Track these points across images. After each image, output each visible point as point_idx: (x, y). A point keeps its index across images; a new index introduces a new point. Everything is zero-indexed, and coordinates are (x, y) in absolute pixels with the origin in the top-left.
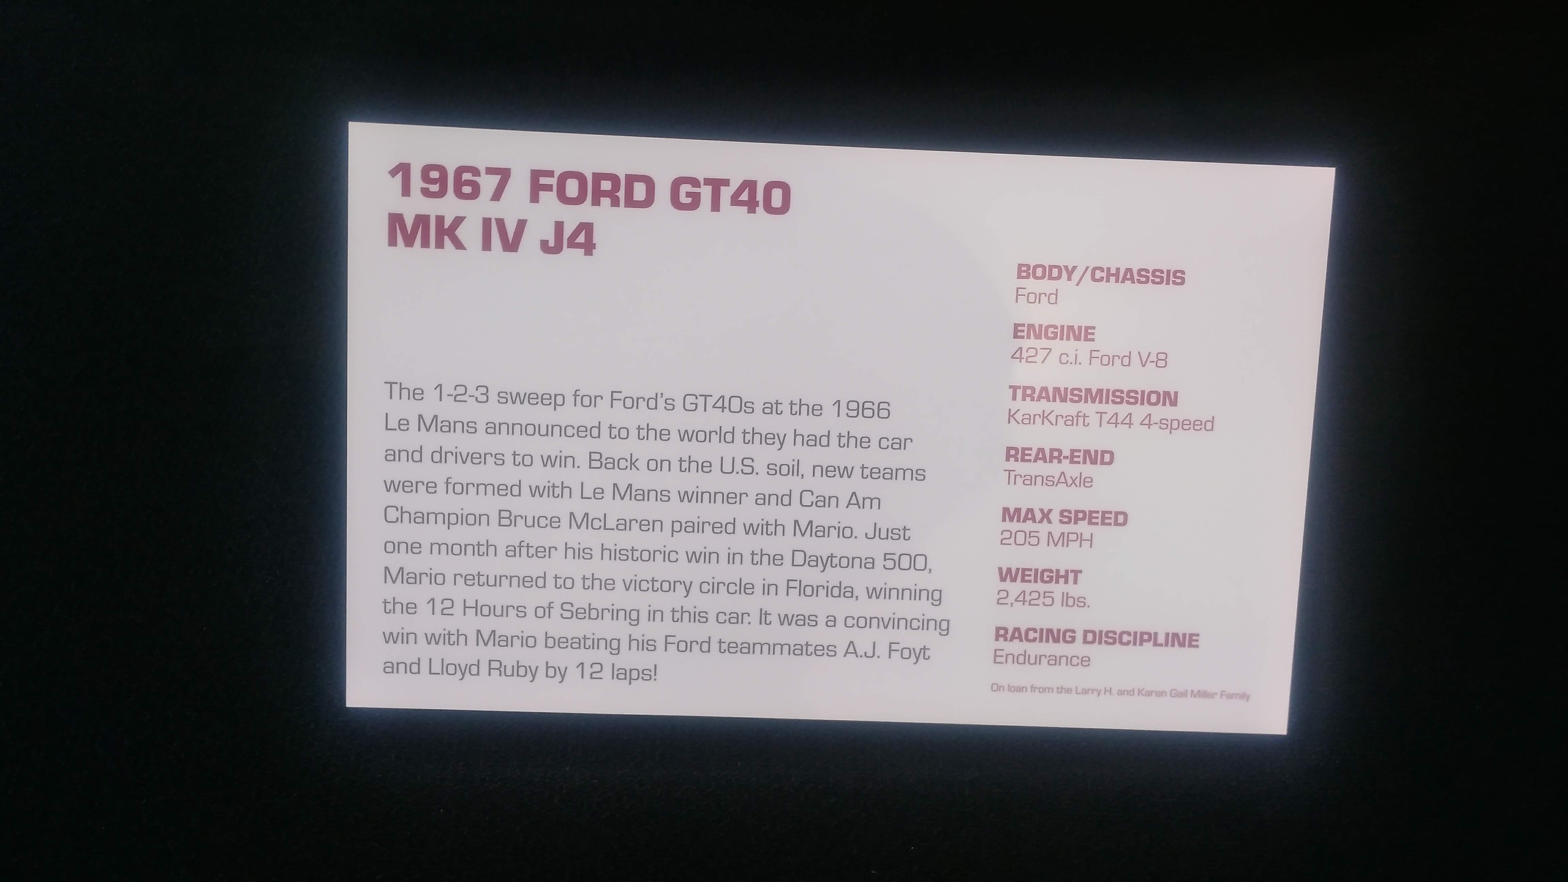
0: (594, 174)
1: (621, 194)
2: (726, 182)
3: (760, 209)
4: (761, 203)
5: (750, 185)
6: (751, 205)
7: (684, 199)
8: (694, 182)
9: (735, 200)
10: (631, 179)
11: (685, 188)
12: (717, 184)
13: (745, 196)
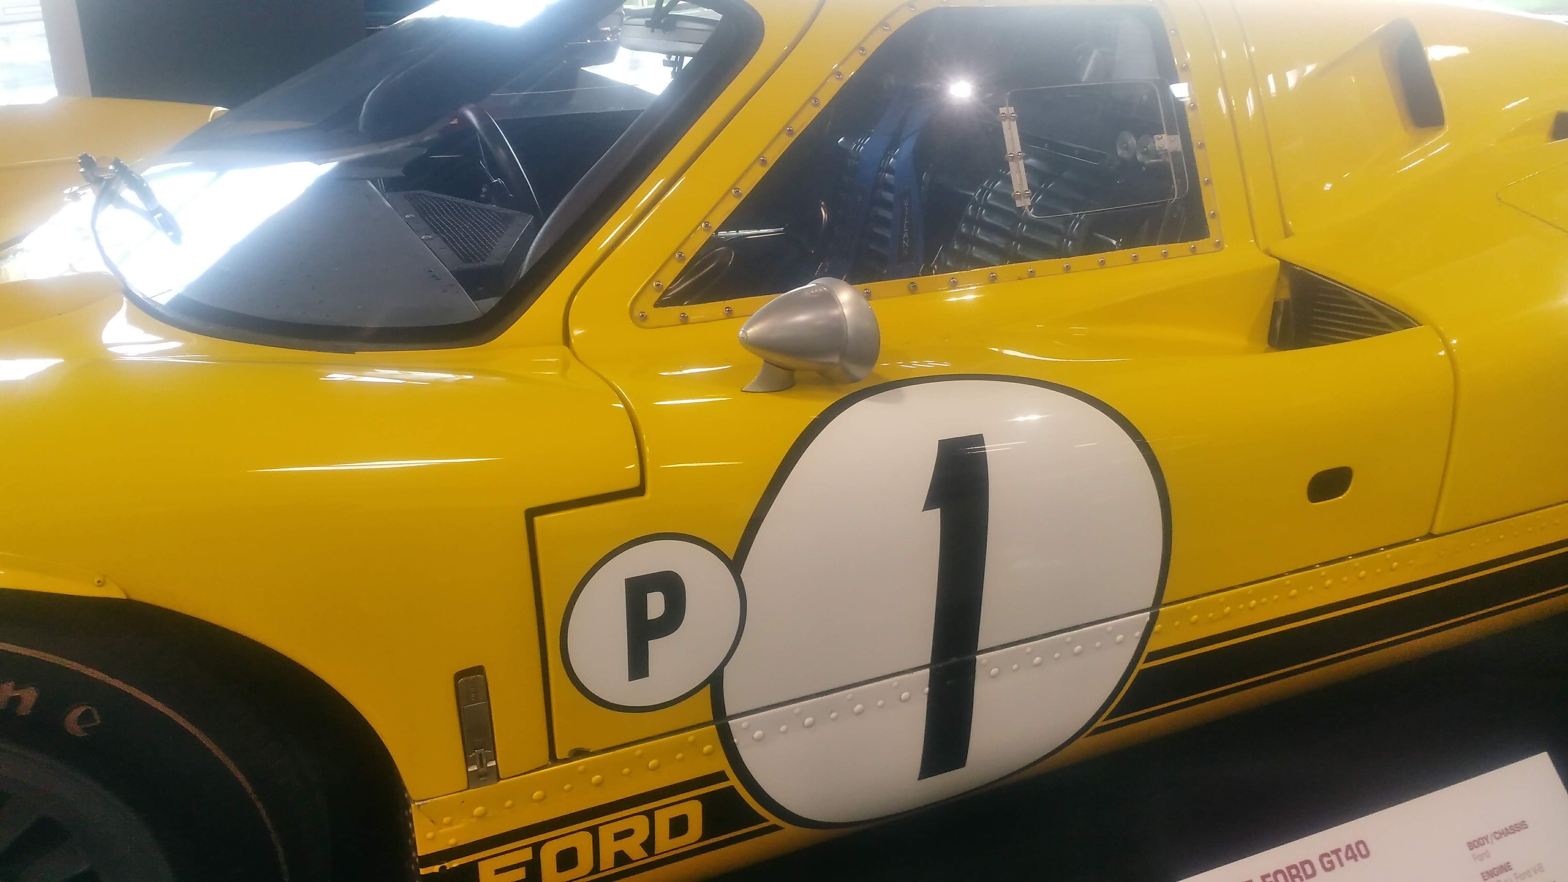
0: (1286, 868)
1: (1302, 874)
2: (1339, 850)
3: (1359, 858)
4: (1358, 855)
5: (1349, 847)
6: (1354, 857)
7: (1328, 866)
8: (1327, 855)
9: (1348, 858)
10: (1303, 863)
11: (1326, 860)
12: (1336, 852)
13: (1350, 854)
